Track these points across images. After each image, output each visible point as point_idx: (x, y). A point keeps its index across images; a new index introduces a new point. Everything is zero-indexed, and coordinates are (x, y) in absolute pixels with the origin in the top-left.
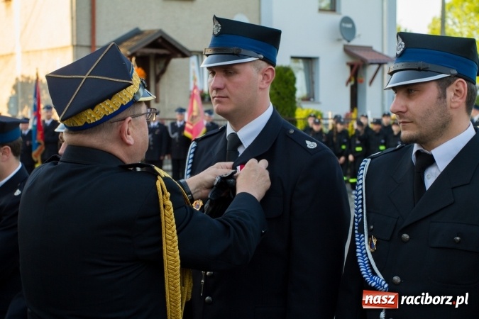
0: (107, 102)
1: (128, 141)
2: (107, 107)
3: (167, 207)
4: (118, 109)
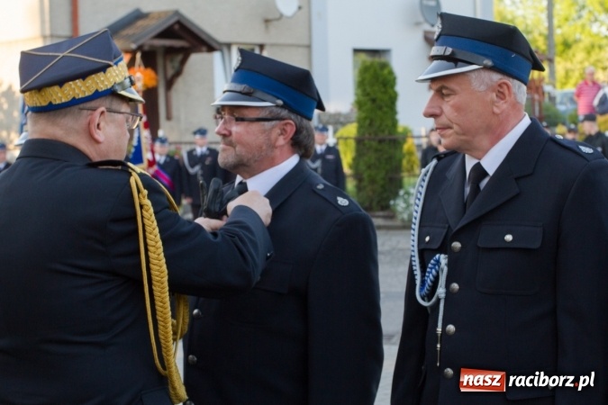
0: (79, 82)
1: (96, 136)
2: (78, 89)
3: (145, 207)
4: (90, 94)
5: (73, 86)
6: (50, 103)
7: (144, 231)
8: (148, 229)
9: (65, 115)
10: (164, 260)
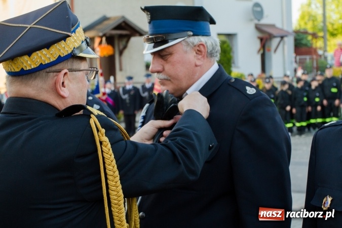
1: (62, 93)
2: (44, 56)
3: (104, 143)
4: (54, 59)
5: (39, 55)
6: (22, 69)
7: (104, 163)
8: (107, 161)
9: (36, 78)
10: (120, 187)
